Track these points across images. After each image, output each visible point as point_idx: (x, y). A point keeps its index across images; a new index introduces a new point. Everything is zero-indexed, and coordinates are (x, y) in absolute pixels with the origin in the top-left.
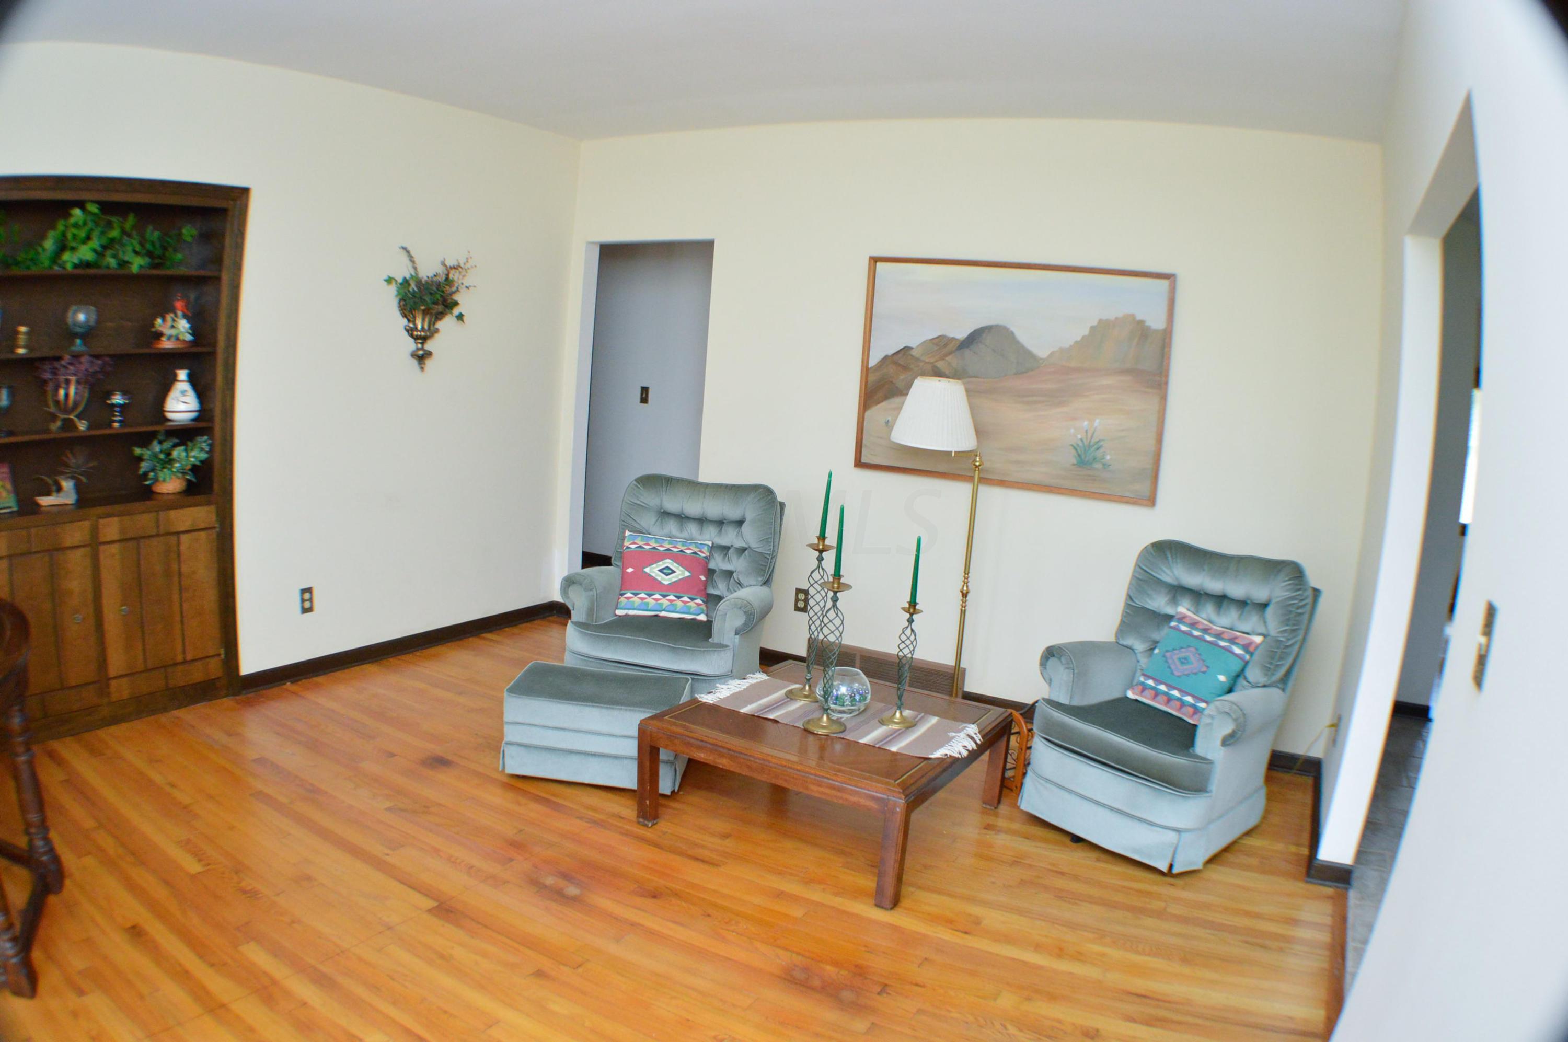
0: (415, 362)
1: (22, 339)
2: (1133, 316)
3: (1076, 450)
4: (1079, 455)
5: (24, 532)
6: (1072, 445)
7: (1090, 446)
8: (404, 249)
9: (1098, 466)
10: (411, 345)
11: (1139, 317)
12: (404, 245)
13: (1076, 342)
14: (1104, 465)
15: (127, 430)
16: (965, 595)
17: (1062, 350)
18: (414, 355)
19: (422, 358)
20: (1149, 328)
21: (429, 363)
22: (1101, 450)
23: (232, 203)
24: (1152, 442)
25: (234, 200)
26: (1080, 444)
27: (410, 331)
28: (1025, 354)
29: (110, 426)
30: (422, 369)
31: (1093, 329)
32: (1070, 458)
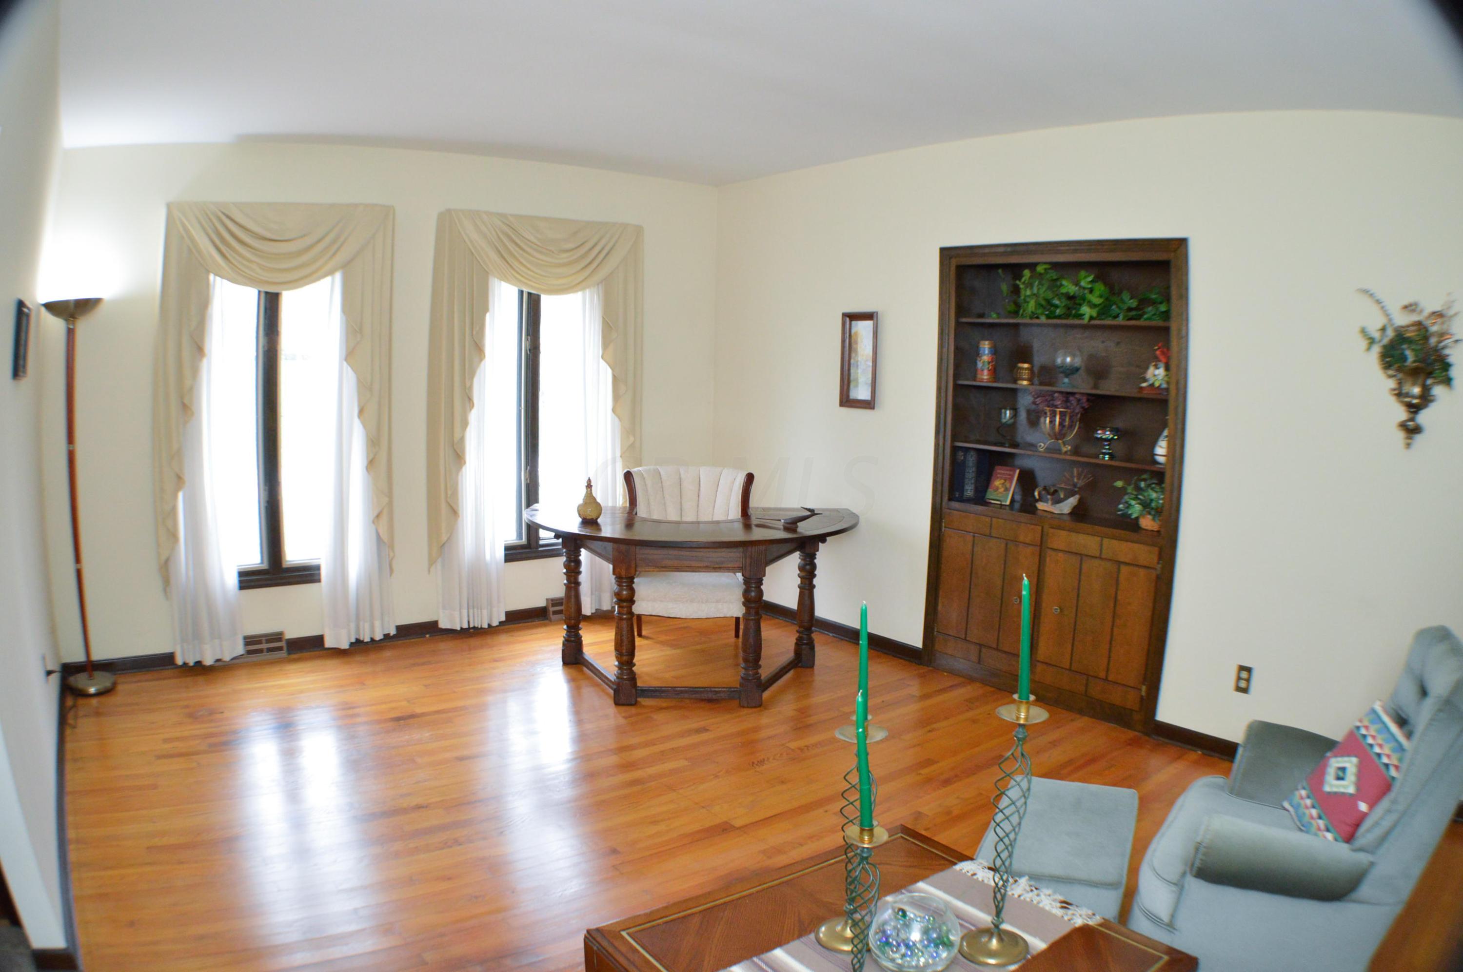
0: (1401, 435)
1: (1026, 374)
5: (988, 519)
8: (1366, 292)
10: (1401, 414)
12: (1365, 287)
15: (1113, 463)
18: (1403, 426)
19: (1411, 430)
21: (1418, 438)
23: (1172, 254)
25: (1175, 251)
27: (1399, 394)
29: (1097, 457)
30: (1408, 446)
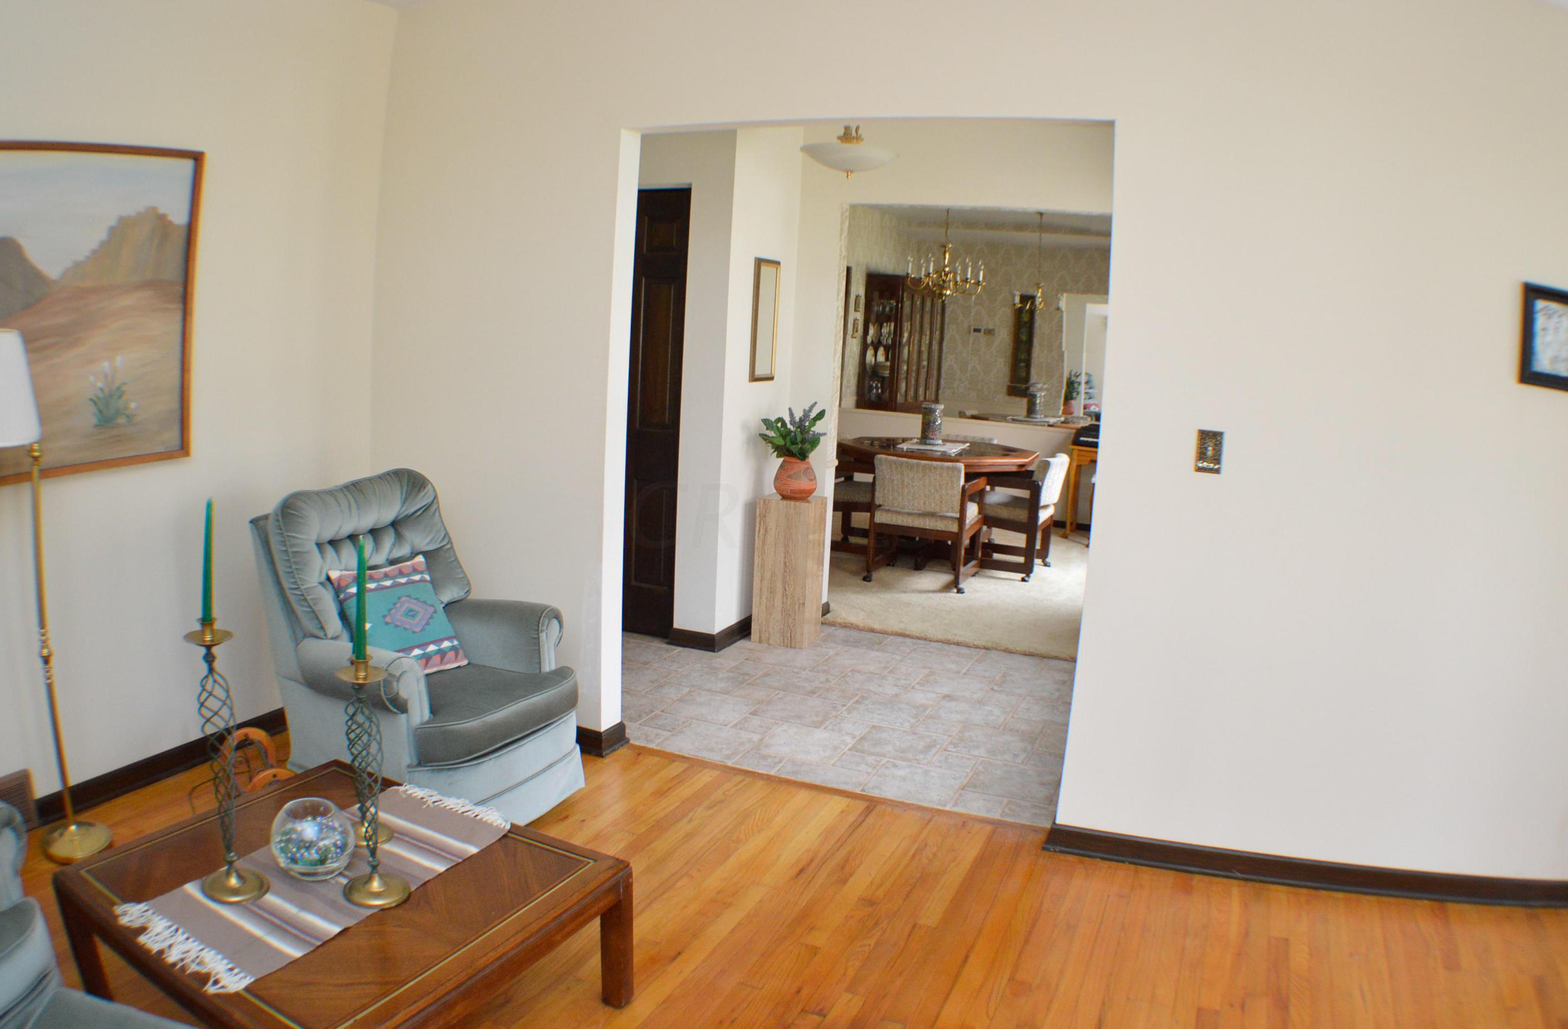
2: (155, 209)
3: (95, 403)
4: (101, 411)
6: (92, 400)
7: (111, 396)
9: (122, 420)
11: (162, 211)
13: (94, 252)
14: (128, 416)
16: (46, 660)
17: (77, 265)
20: (171, 223)
22: (124, 398)
24: (176, 373)
26: (101, 395)
28: (34, 276)
31: (112, 230)
32: (89, 418)
